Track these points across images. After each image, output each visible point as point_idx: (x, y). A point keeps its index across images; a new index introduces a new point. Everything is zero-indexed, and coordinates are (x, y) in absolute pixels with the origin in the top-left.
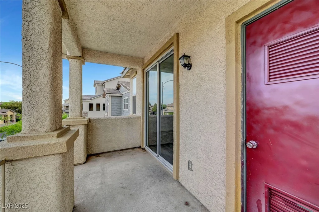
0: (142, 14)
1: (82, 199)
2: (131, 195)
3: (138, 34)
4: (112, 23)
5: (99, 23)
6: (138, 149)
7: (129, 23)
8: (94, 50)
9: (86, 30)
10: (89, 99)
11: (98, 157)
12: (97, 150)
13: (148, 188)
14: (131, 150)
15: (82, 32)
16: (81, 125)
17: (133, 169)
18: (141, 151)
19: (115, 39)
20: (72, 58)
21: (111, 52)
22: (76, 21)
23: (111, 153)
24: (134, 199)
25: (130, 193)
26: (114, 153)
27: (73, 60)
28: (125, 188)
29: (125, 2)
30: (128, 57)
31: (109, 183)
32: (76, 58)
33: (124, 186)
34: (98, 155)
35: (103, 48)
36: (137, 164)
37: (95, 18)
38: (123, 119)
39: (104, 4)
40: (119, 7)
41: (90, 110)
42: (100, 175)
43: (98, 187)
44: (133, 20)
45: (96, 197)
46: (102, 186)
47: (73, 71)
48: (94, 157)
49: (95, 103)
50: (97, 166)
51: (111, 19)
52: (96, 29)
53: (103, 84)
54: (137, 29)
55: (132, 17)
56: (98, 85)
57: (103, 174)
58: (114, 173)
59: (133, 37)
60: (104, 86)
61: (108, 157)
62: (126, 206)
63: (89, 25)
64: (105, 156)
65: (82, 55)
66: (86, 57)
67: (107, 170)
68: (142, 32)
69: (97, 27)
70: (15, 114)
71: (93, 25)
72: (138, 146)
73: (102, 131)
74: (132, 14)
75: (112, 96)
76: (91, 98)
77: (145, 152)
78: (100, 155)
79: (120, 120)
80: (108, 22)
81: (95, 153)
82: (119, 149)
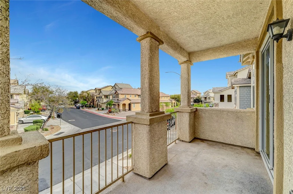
0: (218, 2)
1: (173, 163)
2: (206, 183)
3: (228, 20)
4: (197, 26)
5: (189, 32)
6: (249, 151)
7: (210, 17)
8: (198, 51)
9: (184, 41)
10: (219, 91)
11: (202, 142)
12: (203, 136)
13: (227, 191)
14: (239, 148)
15: (182, 43)
16: (187, 112)
17: (226, 166)
18: (253, 154)
19: (208, 36)
20: (182, 64)
21: (213, 47)
22: (175, 39)
23: (215, 143)
24: (205, 188)
25: (206, 182)
26: (218, 144)
27: (183, 64)
28: (206, 176)
29: (196, 6)
30: (233, 44)
31: (195, 164)
32: (185, 62)
33: (206, 173)
34: (203, 140)
35: (204, 47)
36: (235, 163)
37: (184, 31)
38: (229, 112)
39: (183, 19)
40: (194, 13)
41: (221, 101)
42: (194, 155)
43: (186, 162)
44: (213, 13)
45: (181, 167)
46: (189, 163)
47: (183, 73)
48: (200, 141)
49: (226, 94)
50: (196, 148)
51: (194, 24)
52: (189, 37)
53: (235, 74)
54: (223, 16)
55: (210, 12)
56: (230, 76)
57: (196, 156)
58: (205, 159)
59: (224, 26)
60: (237, 76)
61: (210, 145)
62: (195, 187)
63: (183, 37)
64: (208, 143)
65: (189, 59)
66: (192, 59)
67: (201, 154)
68: (231, 15)
69: (189, 35)
70: (176, 102)
71: (186, 35)
72: (251, 147)
73: (207, 120)
74: (208, 10)
75: (240, 86)
76: (222, 90)
77: (257, 157)
78: (204, 141)
79: (226, 112)
80: (194, 28)
81: (201, 138)
82: (225, 142)
